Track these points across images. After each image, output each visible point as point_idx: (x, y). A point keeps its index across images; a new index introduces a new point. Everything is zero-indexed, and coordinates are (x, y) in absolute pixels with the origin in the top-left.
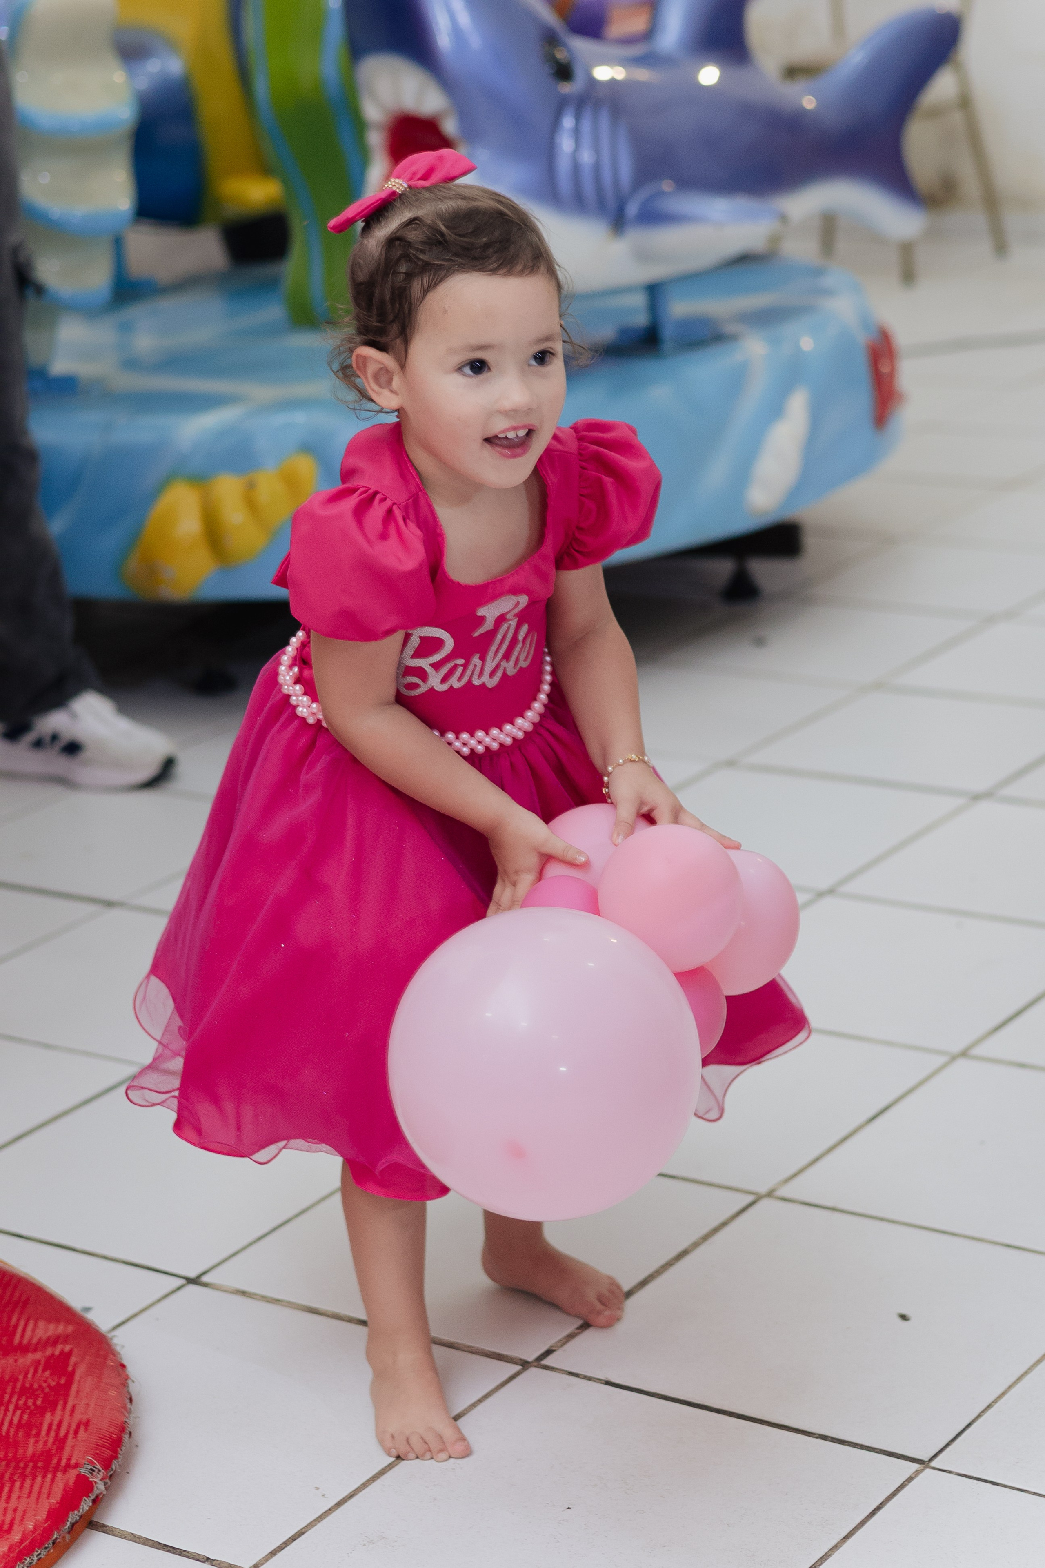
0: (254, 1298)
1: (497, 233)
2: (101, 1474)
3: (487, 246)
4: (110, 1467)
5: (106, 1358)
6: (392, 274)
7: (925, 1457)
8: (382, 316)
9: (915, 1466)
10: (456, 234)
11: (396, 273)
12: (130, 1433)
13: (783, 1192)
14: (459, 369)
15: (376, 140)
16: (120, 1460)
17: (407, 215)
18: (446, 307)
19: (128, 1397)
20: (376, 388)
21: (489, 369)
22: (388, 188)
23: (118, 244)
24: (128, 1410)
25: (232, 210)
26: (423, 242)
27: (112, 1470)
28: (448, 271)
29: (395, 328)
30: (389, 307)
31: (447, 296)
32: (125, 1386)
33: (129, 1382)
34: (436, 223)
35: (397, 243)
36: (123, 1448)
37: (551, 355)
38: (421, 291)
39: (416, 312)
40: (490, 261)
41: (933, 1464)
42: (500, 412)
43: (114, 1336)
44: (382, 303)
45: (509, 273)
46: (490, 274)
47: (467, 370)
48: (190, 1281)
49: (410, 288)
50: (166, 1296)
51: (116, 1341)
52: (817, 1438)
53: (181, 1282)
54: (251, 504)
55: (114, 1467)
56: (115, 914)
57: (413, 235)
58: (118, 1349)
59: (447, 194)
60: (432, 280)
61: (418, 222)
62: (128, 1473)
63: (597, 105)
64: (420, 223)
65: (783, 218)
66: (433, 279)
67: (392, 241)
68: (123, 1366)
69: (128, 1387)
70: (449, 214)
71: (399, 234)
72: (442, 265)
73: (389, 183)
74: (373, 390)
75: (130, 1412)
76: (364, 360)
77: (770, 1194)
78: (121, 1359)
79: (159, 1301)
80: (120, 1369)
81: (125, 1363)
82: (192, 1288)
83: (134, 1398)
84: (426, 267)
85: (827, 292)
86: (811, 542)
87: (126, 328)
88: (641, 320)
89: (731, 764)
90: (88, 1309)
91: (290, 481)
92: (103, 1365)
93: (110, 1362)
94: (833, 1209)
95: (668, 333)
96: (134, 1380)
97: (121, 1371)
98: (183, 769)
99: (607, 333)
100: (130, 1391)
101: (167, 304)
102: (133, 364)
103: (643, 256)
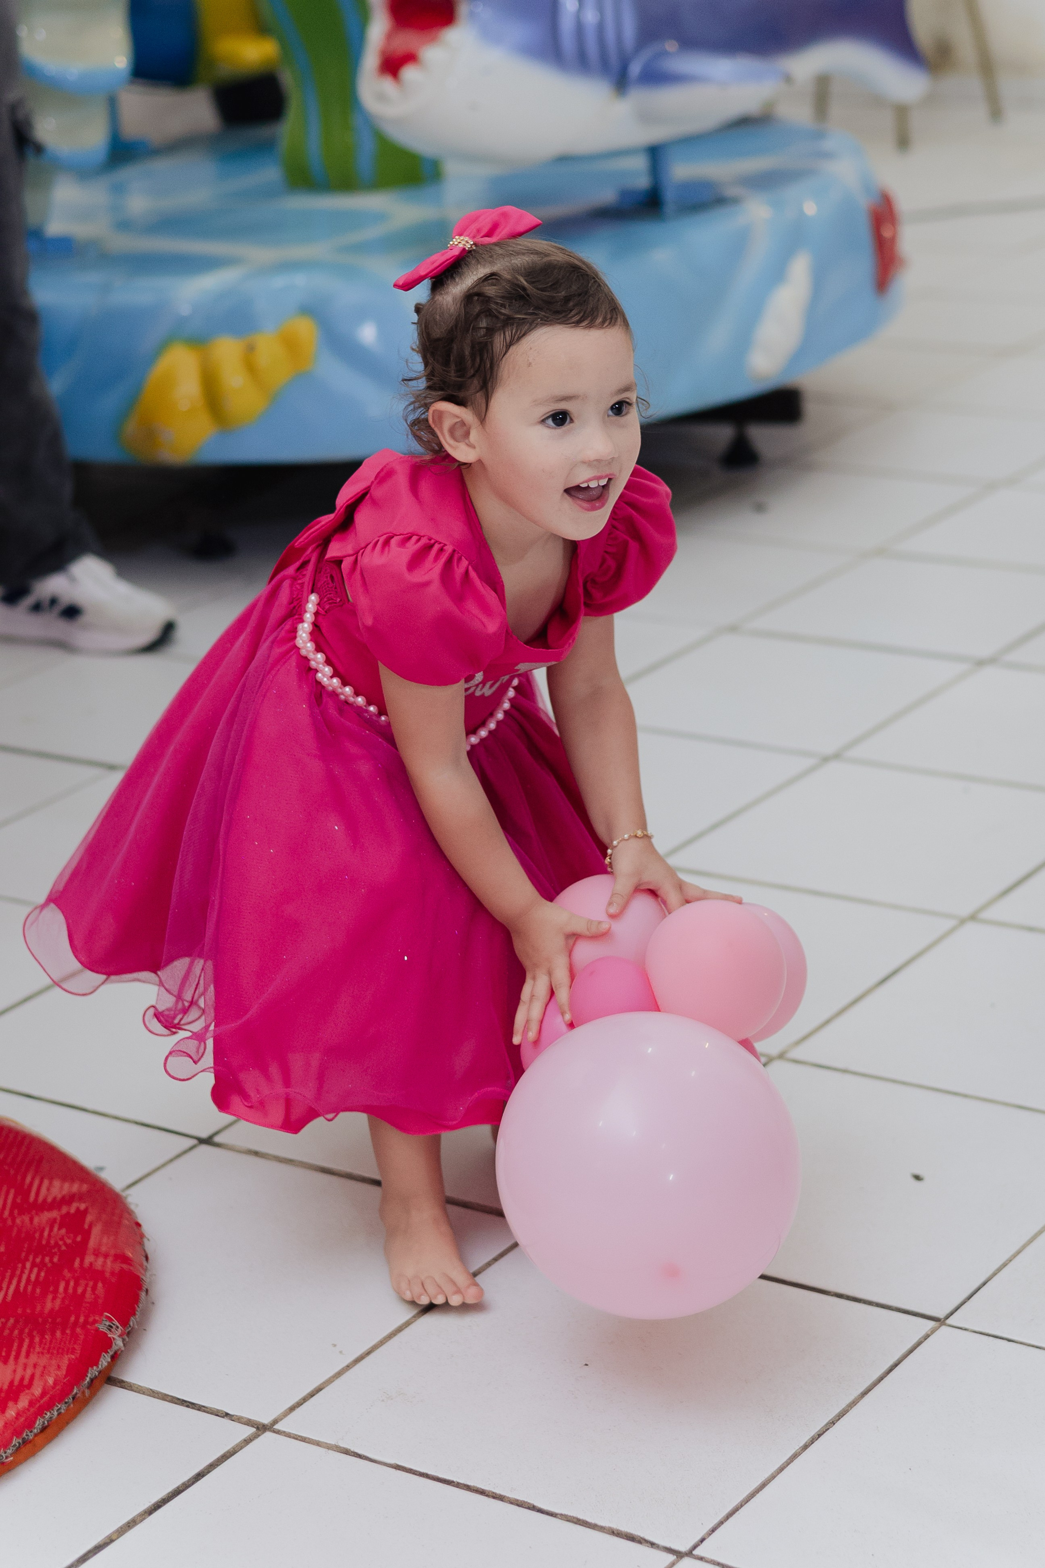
0: (264, 1158)
1: (574, 287)
2: (119, 1330)
3: (567, 299)
4: (127, 1325)
5: (121, 1217)
6: (472, 329)
7: (941, 1315)
8: (461, 370)
9: (931, 1324)
10: (538, 289)
11: (476, 329)
12: (147, 1291)
13: (795, 1054)
14: (543, 421)
16: (137, 1317)
17: (482, 271)
18: (531, 360)
19: (144, 1254)
20: (452, 442)
21: (572, 421)
22: (454, 245)
23: (112, 103)
24: (144, 1267)
25: (225, 70)
26: (503, 297)
27: (130, 1326)
28: (531, 324)
29: (476, 383)
30: (469, 362)
31: (531, 349)
32: (140, 1244)
33: (145, 1240)
34: (516, 278)
35: (476, 298)
36: (140, 1305)
37: (627, 405)
38: (503, 345)
39: (498, 365)
40: (573, 313)
41: (949, 1321)
42: (584, 462)
43: (128, 1195)
44: (461, 359)
45: (590, 326)
46: (574, 326)
47: (550, 422)
48: (202, 1141)
49: (492, 343)
50: (178, 1156)
51: (130, 1200)
52: (832, 1296)
53: (194, 1142)
54: (250, 367)
55: (131, 1324)
57: (490, 290)
58: (132, 1207)
59: (517, 249)
60: (515, 335)
61: (497, 277)
62: (145, 1330)
64: (499, 278)
66: (516, 332)
67: (470, 297)
68: (138, 1225)
69: (144, 1245)
70: (525, 269)
71: (476, 290)
72: (523, 319)
73: (454, 240)
74: (449, 445)
75: (146, 1270)
76: (440, 415)
77: (781, 1056)
78: (137, 1217)
79: (171, 1161)
80: (135, 1227)
81: (140, 1221)
82: (204, 1148)
83: (149, 1256)
84: (508, 321)
85: (827, 155)
86: (811, 408)
87: (118, 190)
88: (642, 182)
89: (733, 629)
90: (101, 1169)
91: (291, 344)
92: (119, 1223)
93: (125, 1222)
94: (845, 1071)
95: (669, 196)
96: (150, 1238)
97: (136, 1230)
98: (182, 633)
99: (607, 196)
100: (146, 1249)
101: (161, 166)
102: (124, 225)
103: (646, 117)
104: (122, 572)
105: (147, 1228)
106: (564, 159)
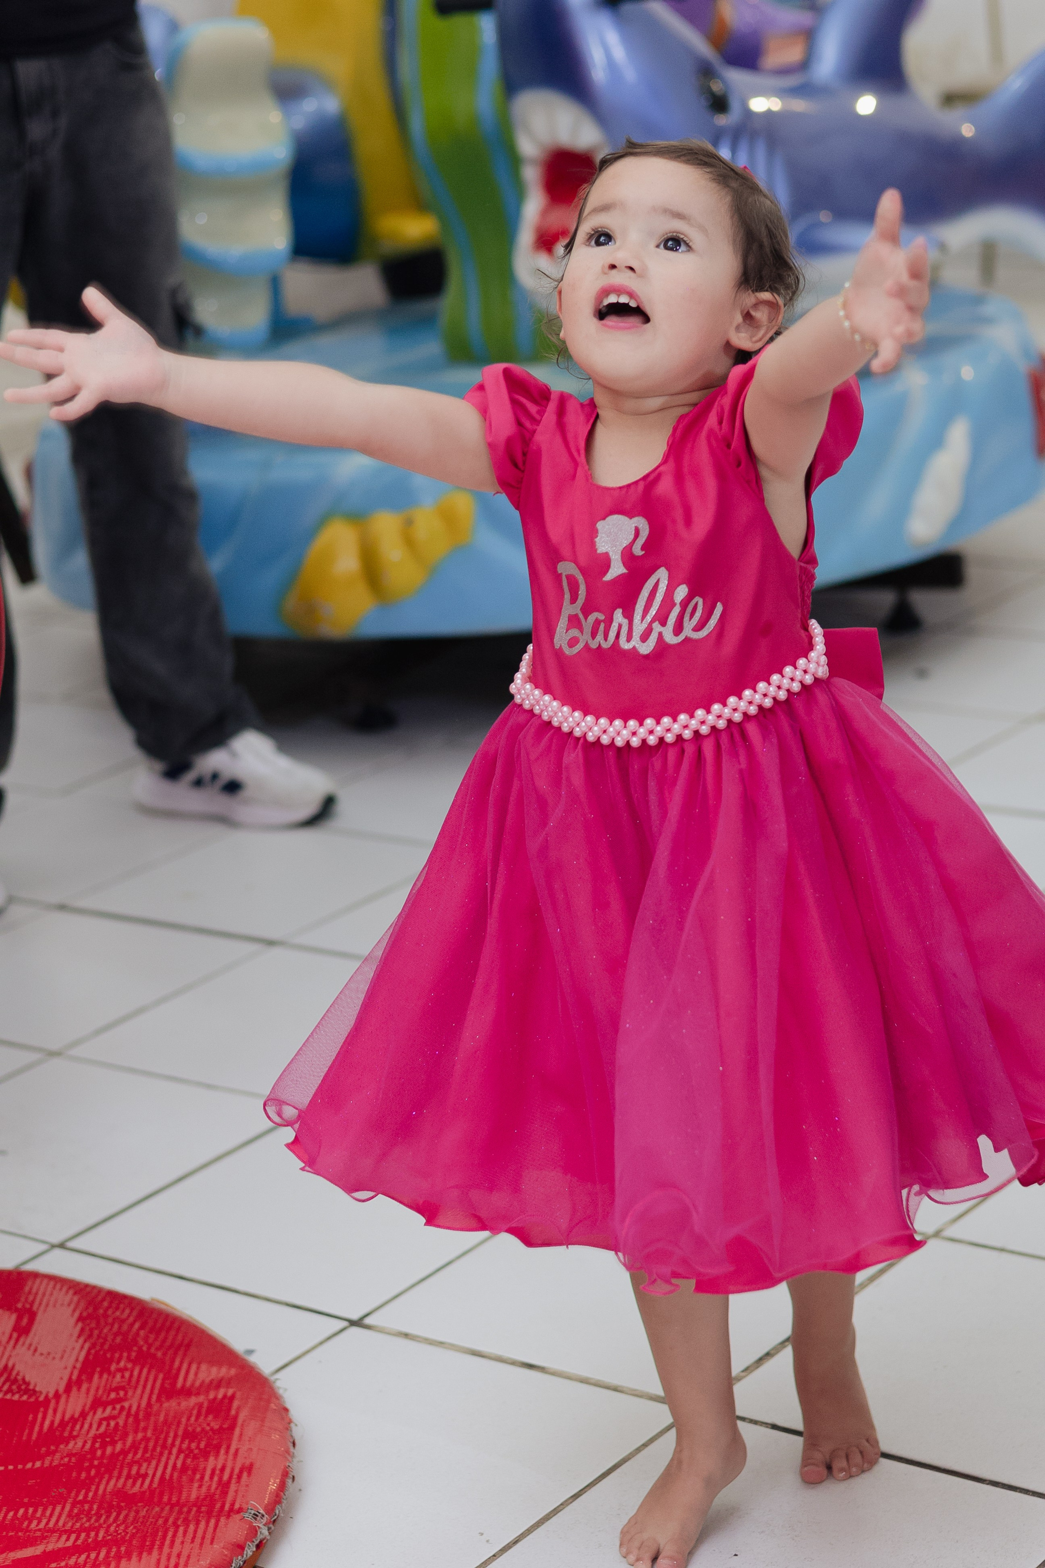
0: (418, 1341)
2: (265, 1519)
4: (273, 1512)
5: (269, 1401)
12: (293, 1478)
13: (949, 1232)
15: (532, 175)
16: (283, 1505)
19: (292, 1441)
23: (275, 284)
24: (291, 1454)
25: (388, 247)
27: (276, 1515)
32: (287, 1429)
33: (292, 1425)
36: (286, 1493)
43: (277, 1379)
48: (353, 1323)
50: (329, 1338)
51: (278, 1384)
53: (345, 1324)
54: (409, 541)
55: (277, 1512)
56: (276, 951)
58: (281, 1392)
62: (291, 1518)
63: (753, 136)
65: (942, 247)
68: (286, 1410)
69: (291, 1431)
75: (293, 1456)
77: (937, 1234)
78: (284, 1402)
79: (321, 1343)
81: (288, 1406)
82: (354, 1330)
83: (297, 1442)
85: (987, 321)
86: (973, 572)
90: (250, 1352)
91: (449, 518)
92: (267, 1409)
93: (273, 1406)
96: (297, 1423)
97: (284, 1414)
98: (343, 807)
100: (294, 1436)
101: (325, 341)
105: (295, 1413)
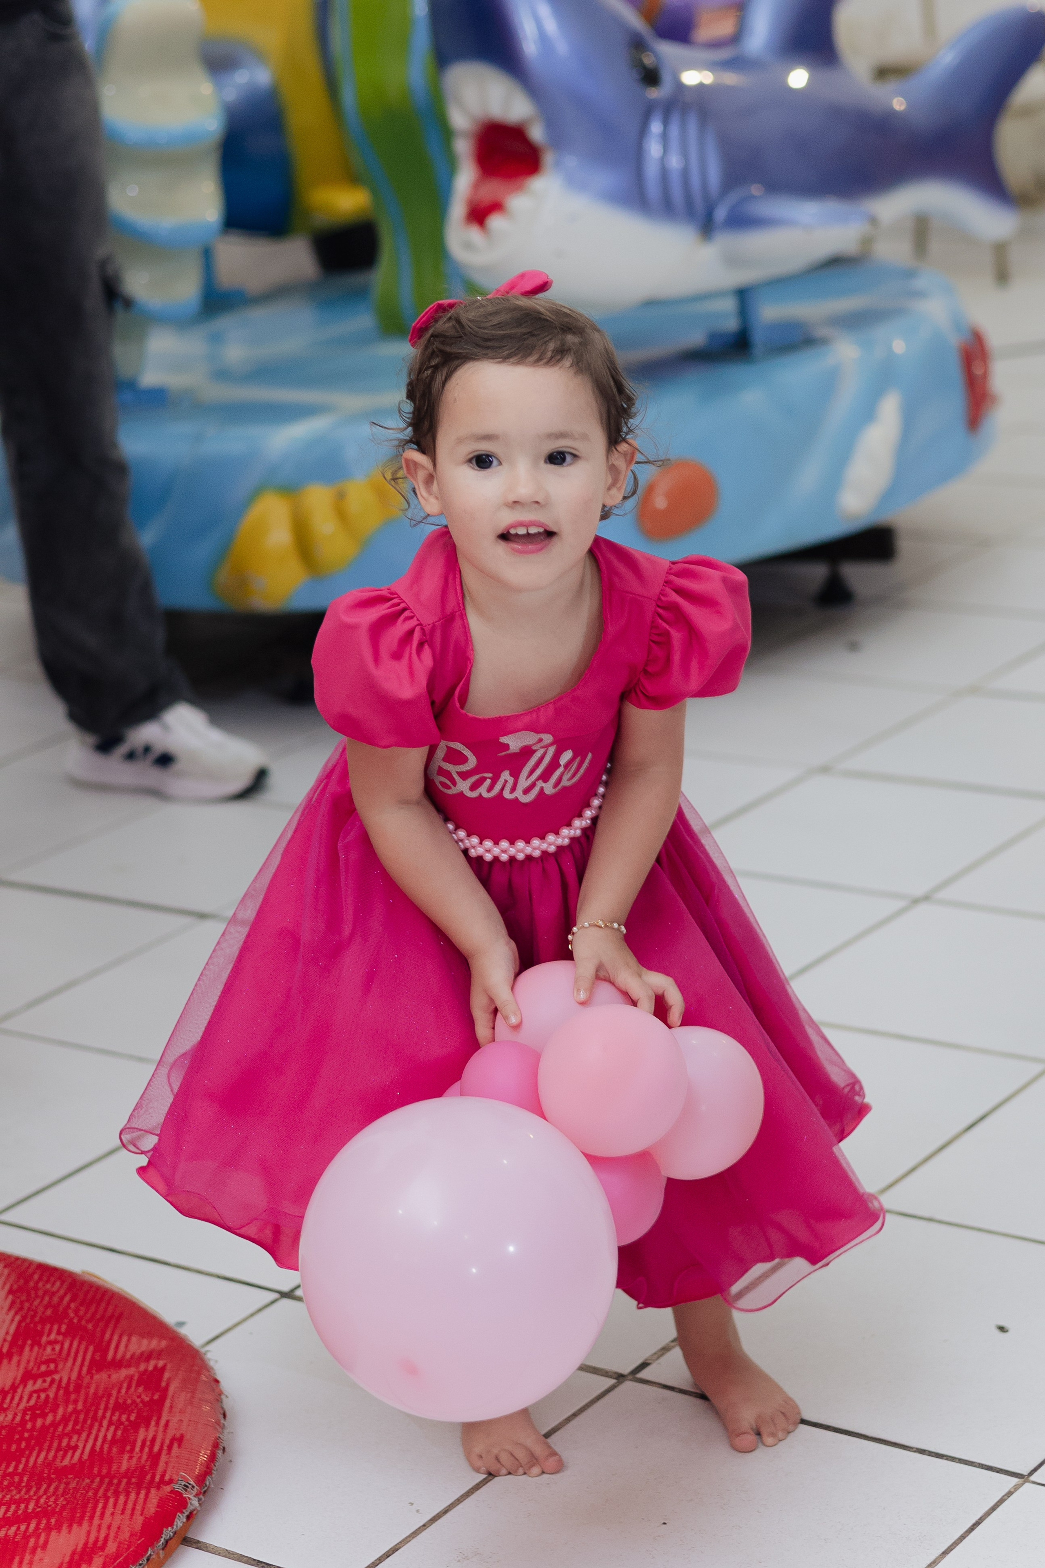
2: (195, 1490)
4: (204, 1483)
5: (199, 1373)
7: (1025, 1471)
9: (1015, 1481)
11: (427, 369)
12: (224, 1449)
14: (469, 461)
15: (463, 149)
16: (213, 1476)
19: (222, 1412)
20: (425, 494)
21: (500, 463)
23: (207, 255)
24: (222, 1425)
25: (319, 220)
27: (206, 1486)
31: (457, 384)
32: (218, 1401)
33: (223, 1397)
36: (217, 1464)
39: (438, 404)
41: (1032, 1478)
43: (206, 1350)
48: (284, 1295)
50: (260, 1310)
51: (209, 1356)
52: (914, 1452)
53: (274, 1296)
54: (341, 513)
55: (208, 1483)
58: (212, 1363)
62: (222, 1488)
63: (685, 109)
65: (873, 220)
68: (217, 1381)
69: (222, 1402)
74: (423, 497)
75: (224, 1428)
76: (415, 465)
78: (215, 1374)
79: (252, 1315)
80: (214, 1384)
81: (219, 1378)
82: (286, 1302)
83: (228, 1414)
85: (919, 294)
86: (904, 545)
87: (216, 339)
88: (731, 324)
89: (825, 770)
90: (181, 1324)
91: (381, 491)
92: (197, 1380)
93: (203, 1378)
94: (930, 1220)
95: (758, 337)
96: (227, 1394)
97: (214, 1386)
98: (275, 779)
99: (696, 338)
100: (225, 1407)
101: (258, 315)
102: (222, 374)
103: (732, 261)
104: (215, 720)
105: (225, 1385)
106: (651, 303)
